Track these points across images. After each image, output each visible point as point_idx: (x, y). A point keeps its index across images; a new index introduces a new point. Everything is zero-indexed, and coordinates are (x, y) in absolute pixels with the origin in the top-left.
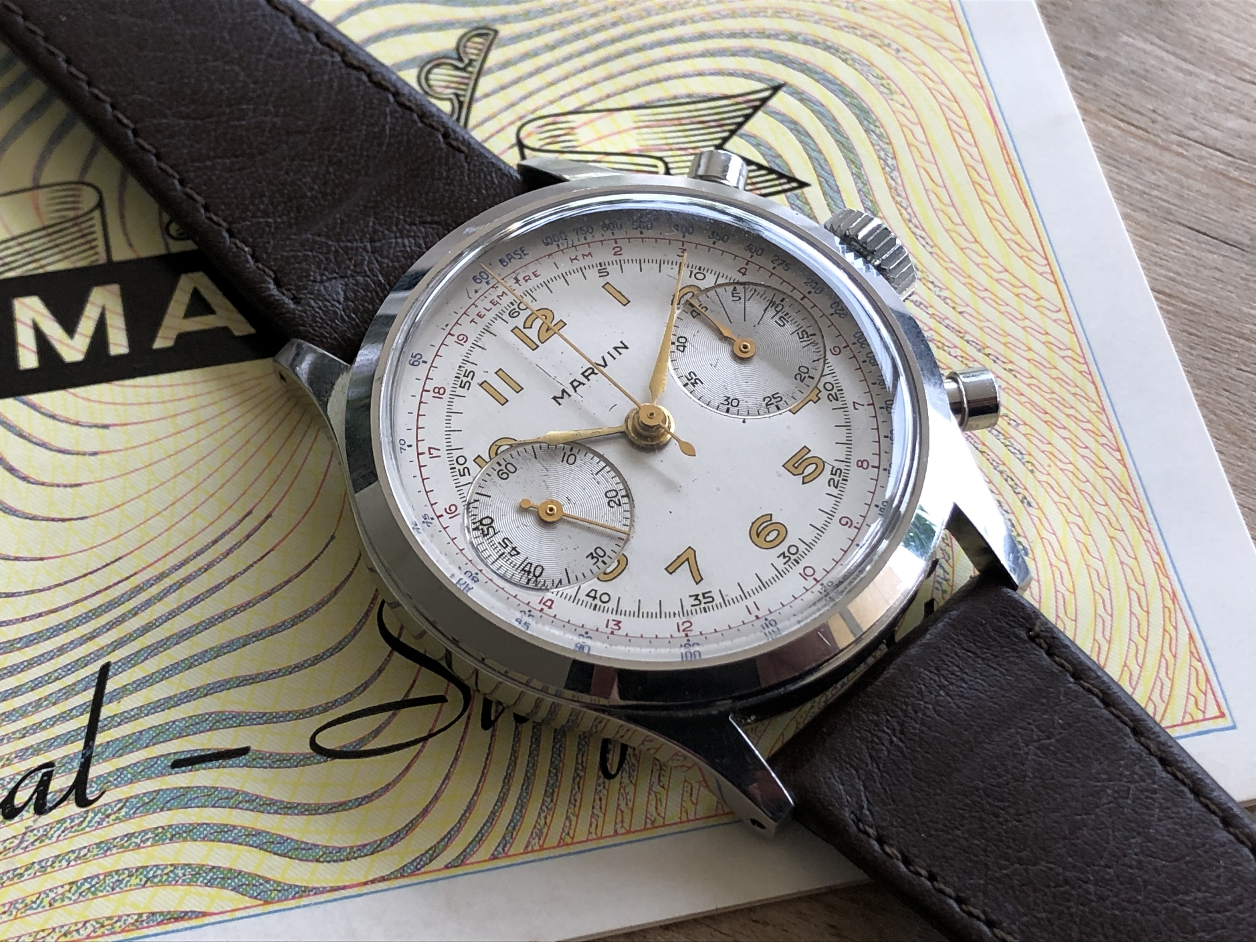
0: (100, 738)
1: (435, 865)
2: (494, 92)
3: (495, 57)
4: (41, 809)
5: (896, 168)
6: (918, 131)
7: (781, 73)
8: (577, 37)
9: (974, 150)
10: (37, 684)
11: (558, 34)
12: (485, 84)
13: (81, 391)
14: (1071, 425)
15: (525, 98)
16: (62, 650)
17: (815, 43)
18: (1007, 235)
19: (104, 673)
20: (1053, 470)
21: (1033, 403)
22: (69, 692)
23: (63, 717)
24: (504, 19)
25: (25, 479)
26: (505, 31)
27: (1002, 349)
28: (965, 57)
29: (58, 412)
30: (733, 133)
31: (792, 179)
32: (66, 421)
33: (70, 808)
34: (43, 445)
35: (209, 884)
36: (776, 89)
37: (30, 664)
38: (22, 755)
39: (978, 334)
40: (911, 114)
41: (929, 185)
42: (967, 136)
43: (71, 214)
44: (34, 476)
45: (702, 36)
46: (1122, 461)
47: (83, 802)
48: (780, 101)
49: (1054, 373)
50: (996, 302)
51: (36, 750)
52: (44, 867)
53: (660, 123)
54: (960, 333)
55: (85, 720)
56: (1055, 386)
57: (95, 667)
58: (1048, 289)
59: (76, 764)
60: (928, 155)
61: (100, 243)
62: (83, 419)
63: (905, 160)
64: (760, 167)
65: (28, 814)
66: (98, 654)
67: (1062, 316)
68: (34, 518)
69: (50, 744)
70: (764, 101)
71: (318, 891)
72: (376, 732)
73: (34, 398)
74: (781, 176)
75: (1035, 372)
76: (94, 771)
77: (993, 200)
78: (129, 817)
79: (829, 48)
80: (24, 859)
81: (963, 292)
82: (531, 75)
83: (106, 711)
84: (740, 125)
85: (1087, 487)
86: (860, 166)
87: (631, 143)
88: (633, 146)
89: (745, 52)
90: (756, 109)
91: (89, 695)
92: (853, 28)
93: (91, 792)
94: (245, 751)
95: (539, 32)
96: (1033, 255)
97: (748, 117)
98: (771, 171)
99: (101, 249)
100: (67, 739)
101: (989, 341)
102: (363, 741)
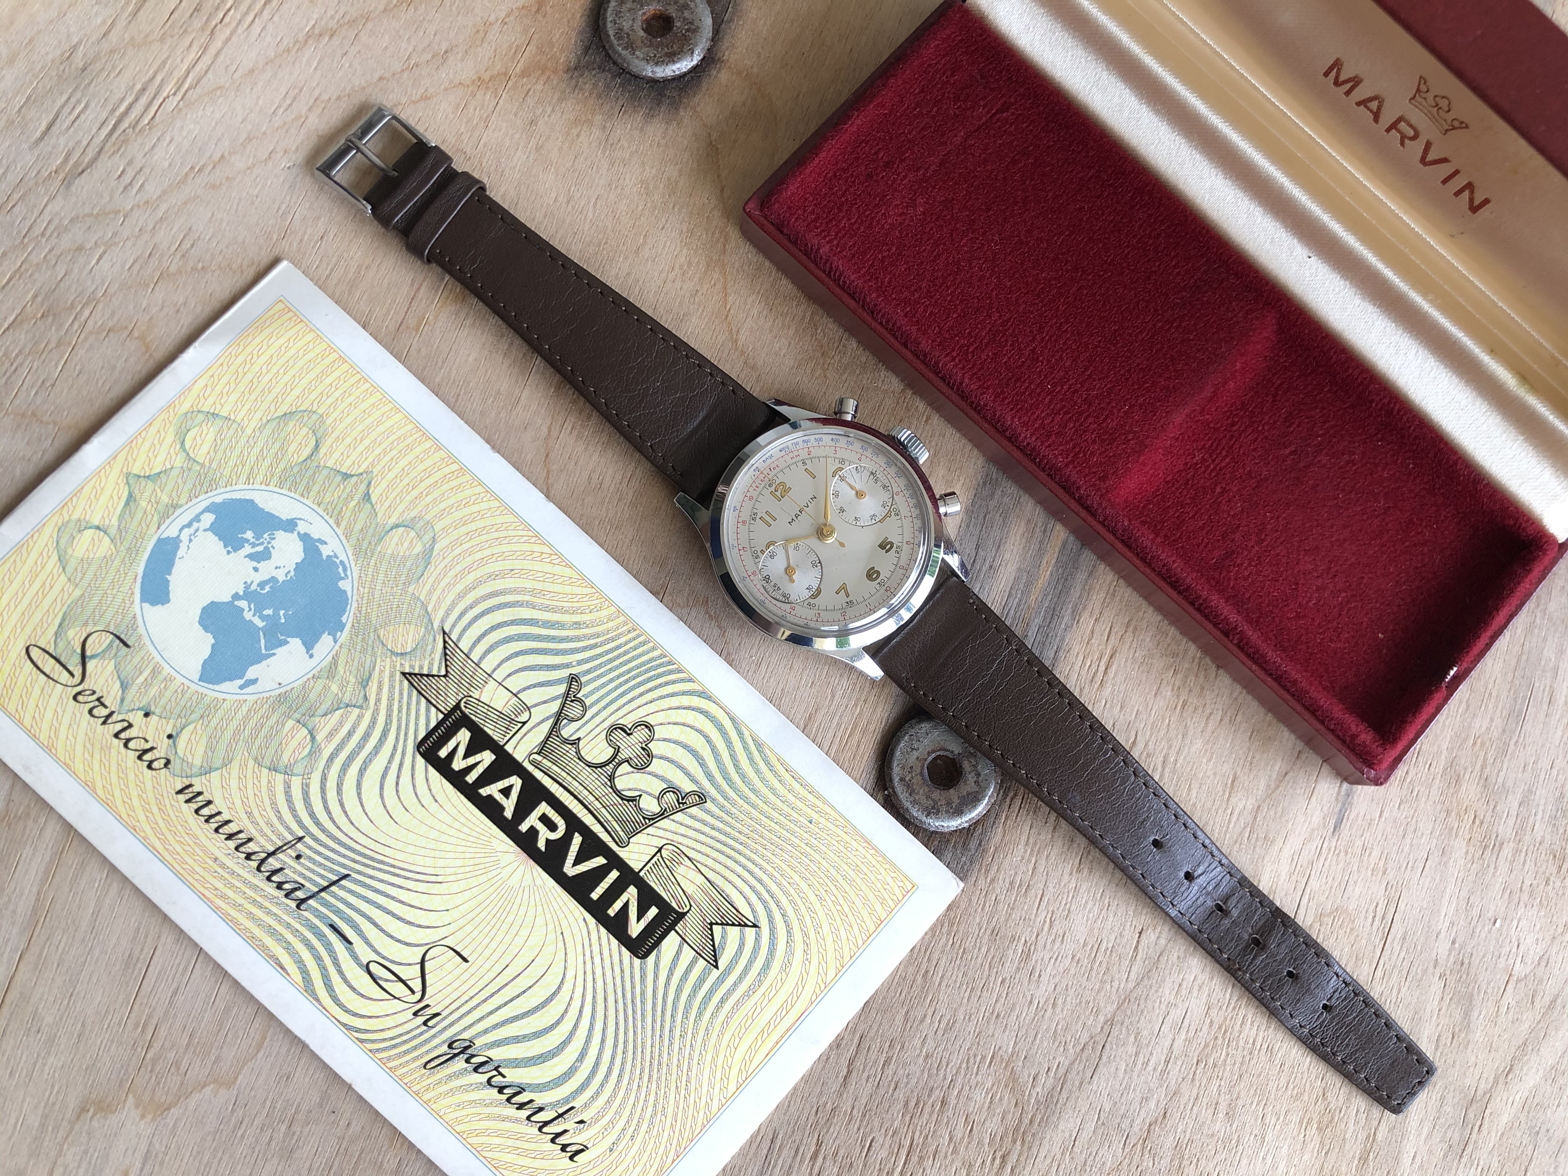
0: (323, 894)
1: (356, 1034)
2: (677, 822)
3: (694, 810)
4: (287, 896)
5: (749, 997)
6: (774, 992)
7: (764, 923)
8: (726, 834)
9: (779, 1019)
10: (327, 858)
11: (721, 825)
12: (679, 816)
13: (444, 781)
14: (677, 1134)
15: (683, 835)
16: (344, 856)
17: (787, 926)
18: (747, 1058)
19: (346, 876)
20: (652, 1140)
21: (676, 1115)
22: (332, 871)
23: (322, 876)
24: (714, 800)
25: (397, 791)
26: (709, 805)
27: (693, 1088)
28: (823, 988)
29: (430, 780)
30: (722, 924)
31: (716, 961)
32: (429, 786)
33: (293, 904)
34: (414, 786)
35: (299, 968)
36: (755, 926)
37: (333, 850)
38: (301, 874)
39: (694, 1076)
40: (779, 984)
41: (750, 1014)
42: (784, 1012)
43: (513, 717)
44: (400, 793)
45: (760, 881)
46: (674, 1161)
47: (298, 906)
48: (750, 932)
49: (696, 1114)
50: (713, 1073)
51: (305, 878)
52: (269, 913)
53: (707, 894)
54: (689, 1069)
55: (325, 884)
56: (690, 1118)
57: (346, 872)
58: (732, 1087)
59: (309, 894)
60: (763, 1005)
61: (509, 736)
62: (433, 791)
63: (755, 998)
64: (713, 946)
65: (283, 893)
66: (351, 869)
67: (724, 1101)
68: (385, 807)
69: (310, 880)
70: (746, 925)
71: (320, 1004)
72: (387, 980)
73: (430, 768)
74: (715, 956)
75: (691, 1107)
76: (311, 902)
77: (760, 1042)
78: (303, 925)
79: (789, 933)
80: (267, 904)
81: (709, 1057)
82: (695, 830)
83: (333, 888)
84: (728, 924)
85: (654, 1155)
86: (740, 982)
87: (690, 889)
88: (689, 891)
89: (764, 902)
90: (740, 925)
91: (335, 878)
92: (806, 935)
93: (303, 907)
94: (350, 943)
95: (717, 818)
96: (744, 1074)
97: (733, 925)
98: (714, 951)
99: (506, 739)
100: (315, 883)
101: (693, 1082)
102: (381, 978)
